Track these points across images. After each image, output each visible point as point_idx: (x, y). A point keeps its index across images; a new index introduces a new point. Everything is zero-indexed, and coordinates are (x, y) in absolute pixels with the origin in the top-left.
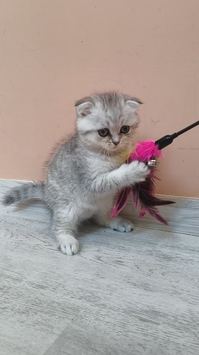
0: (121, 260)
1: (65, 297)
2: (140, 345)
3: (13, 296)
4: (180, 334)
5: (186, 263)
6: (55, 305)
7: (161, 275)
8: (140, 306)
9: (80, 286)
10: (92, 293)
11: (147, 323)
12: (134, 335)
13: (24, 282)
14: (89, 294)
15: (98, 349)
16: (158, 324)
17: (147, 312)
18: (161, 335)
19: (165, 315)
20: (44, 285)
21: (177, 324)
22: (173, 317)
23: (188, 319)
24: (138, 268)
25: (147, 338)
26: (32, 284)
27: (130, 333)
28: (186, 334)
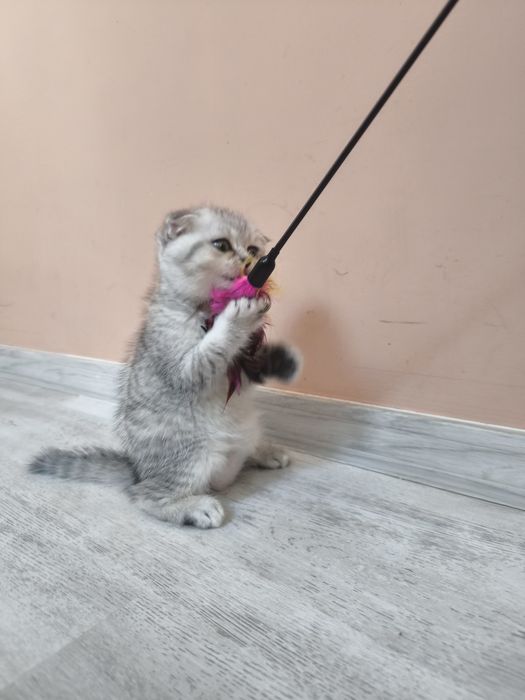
0: (253, 515)
1: (125, 572)
2: (189, 680)
3: (51, 561)
4: (270, 671)
5: (363, 531)
6: (101, 584)
7: (304, 551)
8: (233, 605)
9: (159, 556)
10: (169, 571)
11: (225, 639)
12: (192, 658)
13: (80, 538)
14: (164, 572)
15: (118, 675)
16: (243, 644)
17: (239, 617)
18: (237, 667)
19: (264, 629)
20: (107, 546)
21: (276, 650)
22: (279, 634)
23: (302, 644)
24: (272, 532)
25: (208, 670)
26: (90, 541)
27: (187, 655)
28: (282, 673)
